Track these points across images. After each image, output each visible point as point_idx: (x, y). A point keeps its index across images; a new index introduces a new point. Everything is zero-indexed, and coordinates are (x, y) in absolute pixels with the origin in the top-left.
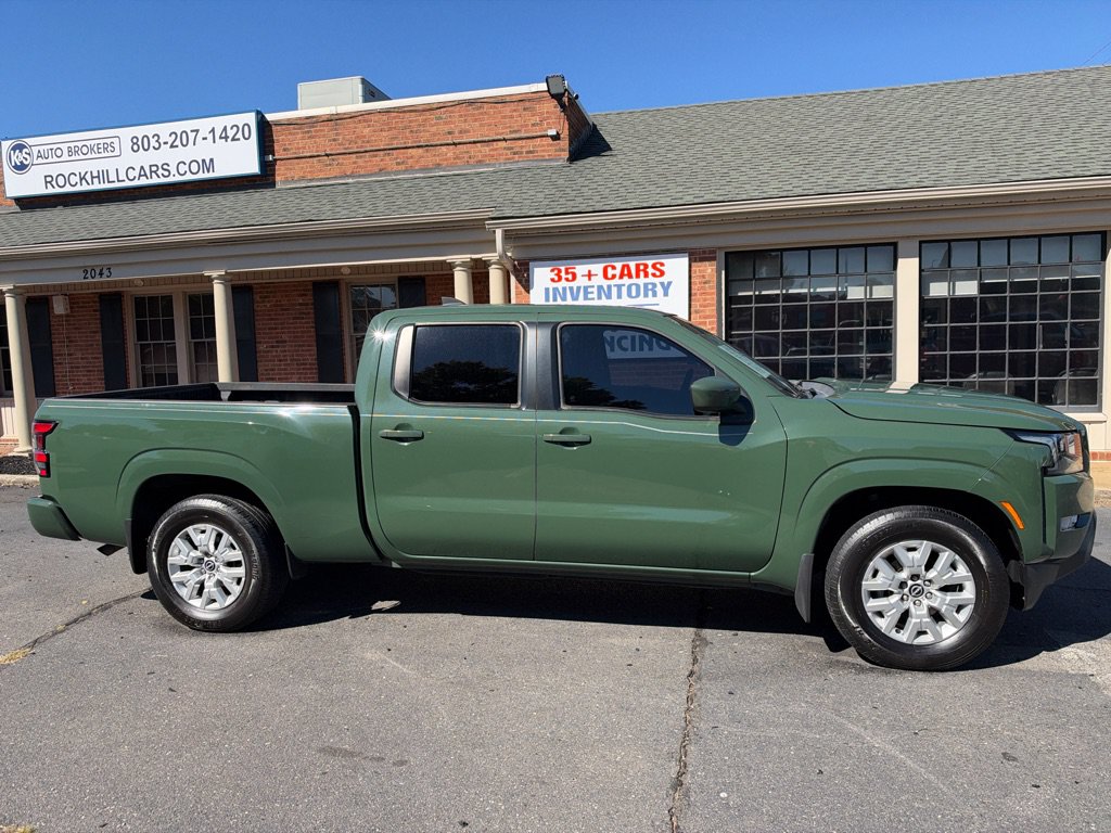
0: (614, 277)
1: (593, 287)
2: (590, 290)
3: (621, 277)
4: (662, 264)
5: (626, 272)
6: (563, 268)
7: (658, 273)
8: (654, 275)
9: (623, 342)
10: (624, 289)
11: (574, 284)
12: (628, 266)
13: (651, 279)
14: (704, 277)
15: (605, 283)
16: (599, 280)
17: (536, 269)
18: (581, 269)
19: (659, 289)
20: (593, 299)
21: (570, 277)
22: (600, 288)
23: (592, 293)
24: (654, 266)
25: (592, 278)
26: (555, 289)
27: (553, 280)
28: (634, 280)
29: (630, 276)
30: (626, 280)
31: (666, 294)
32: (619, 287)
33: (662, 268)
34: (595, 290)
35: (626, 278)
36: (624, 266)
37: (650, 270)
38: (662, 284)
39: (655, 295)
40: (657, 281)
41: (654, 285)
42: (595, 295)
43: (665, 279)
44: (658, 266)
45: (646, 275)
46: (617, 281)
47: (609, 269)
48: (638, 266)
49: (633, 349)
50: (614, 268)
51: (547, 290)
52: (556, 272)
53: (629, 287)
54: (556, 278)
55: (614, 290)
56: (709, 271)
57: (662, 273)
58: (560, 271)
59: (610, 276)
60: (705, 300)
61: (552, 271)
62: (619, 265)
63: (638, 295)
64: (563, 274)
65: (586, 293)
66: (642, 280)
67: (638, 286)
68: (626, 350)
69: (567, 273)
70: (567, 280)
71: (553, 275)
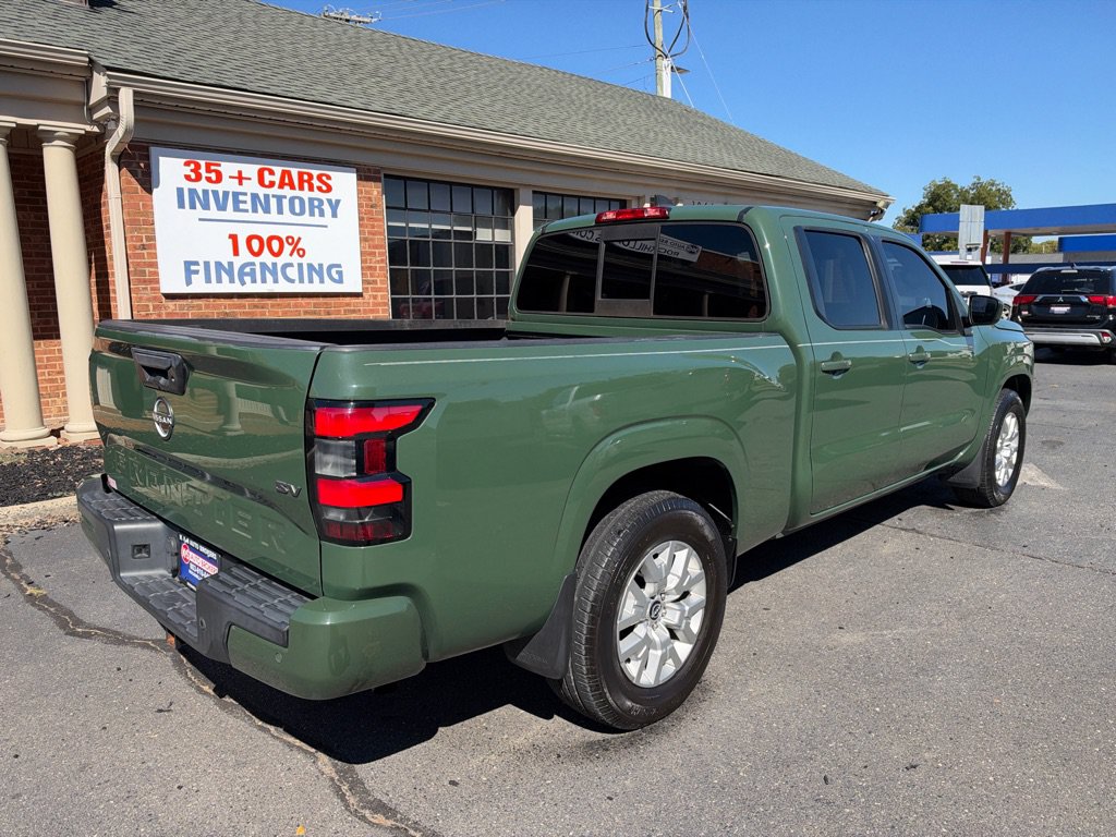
0: (272, 184)
1: (245, 194)
2: (241, 198)
3: (281, 186)
4: (329, 177)
5: (287, 181)
6: (203, 163)
7: (324, 188)
8: (320, 189)
9: (288, 270)
10: (286, 203)
11: (220, 188)
12: (289, 173)
13: (316, 194)
14: (370, 199)
15: (262, 192)
16: (252, 186)
17: (162, 160)
18: (229, 168)
19: (326, 207)
20: (247, 211)
21: (213, 176)
22: (255, 197)
23: (245, 202)
24: (319, 178)
25: (244, 181)
26: (192, 192)
27: (188, 178)
28: (297, 193)
29: (293, 187)
30: (286, 191)
31: (334, 215)
32: (280, 199)
33: (328, 182)
34: (248, 198)
35: (287, 188)
36: (284, 172)
37: (316, 183)
38: (329, 201)
39: (322, 214)
40: (324, 196)
41: (321, 202)
42: (248, 206)
43: (332, 196)
44: (324, 178)
45: (311, 188)
46: (275, 190)
47: (266, 173)
48: (301, 175)
49: (301, 281)
50: (272, 173)
51: (180, 191)
52: (192, 166)
53: (292, 200)
54: (193, 176)
55: (273, 202)
56: (375, 193)
57: (329, 189)
58: (198, 166)
59: (267, 183)
60: (373, 227)
61: (187, 164)
62: (278, 170)
63: (302, 212)
64: (203, 171)
65: (236, 202)
66: (306, 194)
67: (302, 200)
68: (292, 281)
69: (208, 170)
70: (209, 179)
71: (187, 170)
